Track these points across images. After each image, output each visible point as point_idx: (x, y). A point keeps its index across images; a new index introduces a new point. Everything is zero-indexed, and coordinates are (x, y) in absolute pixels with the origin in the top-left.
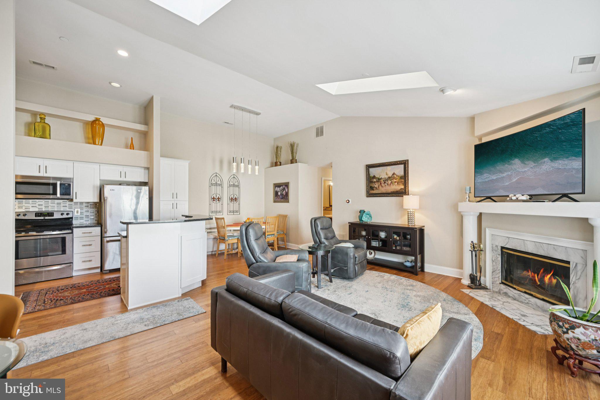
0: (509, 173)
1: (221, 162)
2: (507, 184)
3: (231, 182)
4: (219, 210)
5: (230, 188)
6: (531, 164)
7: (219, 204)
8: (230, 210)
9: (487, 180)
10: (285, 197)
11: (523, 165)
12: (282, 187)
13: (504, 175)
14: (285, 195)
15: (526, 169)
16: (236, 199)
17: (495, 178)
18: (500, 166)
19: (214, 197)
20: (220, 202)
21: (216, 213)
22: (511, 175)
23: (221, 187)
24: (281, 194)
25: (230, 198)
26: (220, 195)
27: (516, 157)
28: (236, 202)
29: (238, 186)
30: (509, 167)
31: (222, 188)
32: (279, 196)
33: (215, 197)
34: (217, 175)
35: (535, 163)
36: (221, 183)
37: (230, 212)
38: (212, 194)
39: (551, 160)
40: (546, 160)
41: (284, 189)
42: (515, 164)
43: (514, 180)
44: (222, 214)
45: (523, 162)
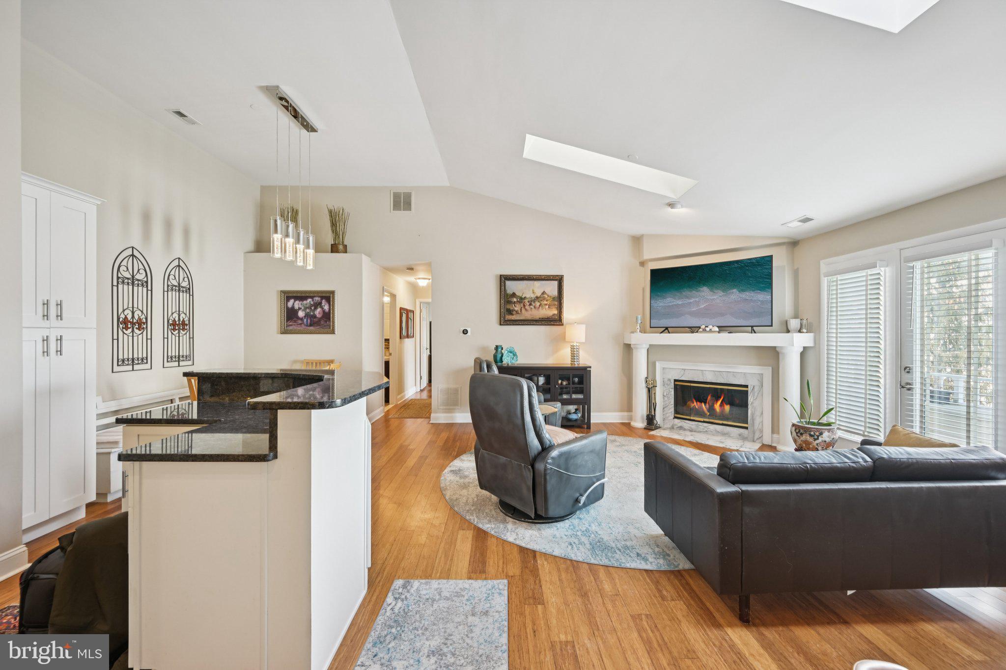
0: (697, 299)
1: (147, 218)
2: (694, 309)
3: (172, 277)
4: (140, 356)
5: (170, 293)
6: (721, 293)
7: (140, 338)
8: (170, 354)
9: (670, 304)
10: (322, 322)
11: (712, 293)
12: (309, 300)
13: (692, 301)
14: (320, 319)
15: (715, 297)
16: (184, 324)
17: (680, 303)
18: (686, 292)
19: (126, 317)
20: (145, 333)
21: (133, 365)
22: (699, 301)
23: (145, 289)
24: (307, 315)
25: (171, 322)
26: (145, 312)
27: (704, 285)
28: (186, 331)
29: (189, 290)
30: (697, 293)
31: (149, 292)
32: (302, 319)
33: (129, 317)
34: (136, 253)
35: (724, 292)
36: (145, 279)
37: (171, 359)
38: (121, 310)
39: (739, 291)
40: (735, 290)
41: (318, 305)
42: (703, 291)
43: (702, 306)
44: (148, 366)
45: (711, 290)
